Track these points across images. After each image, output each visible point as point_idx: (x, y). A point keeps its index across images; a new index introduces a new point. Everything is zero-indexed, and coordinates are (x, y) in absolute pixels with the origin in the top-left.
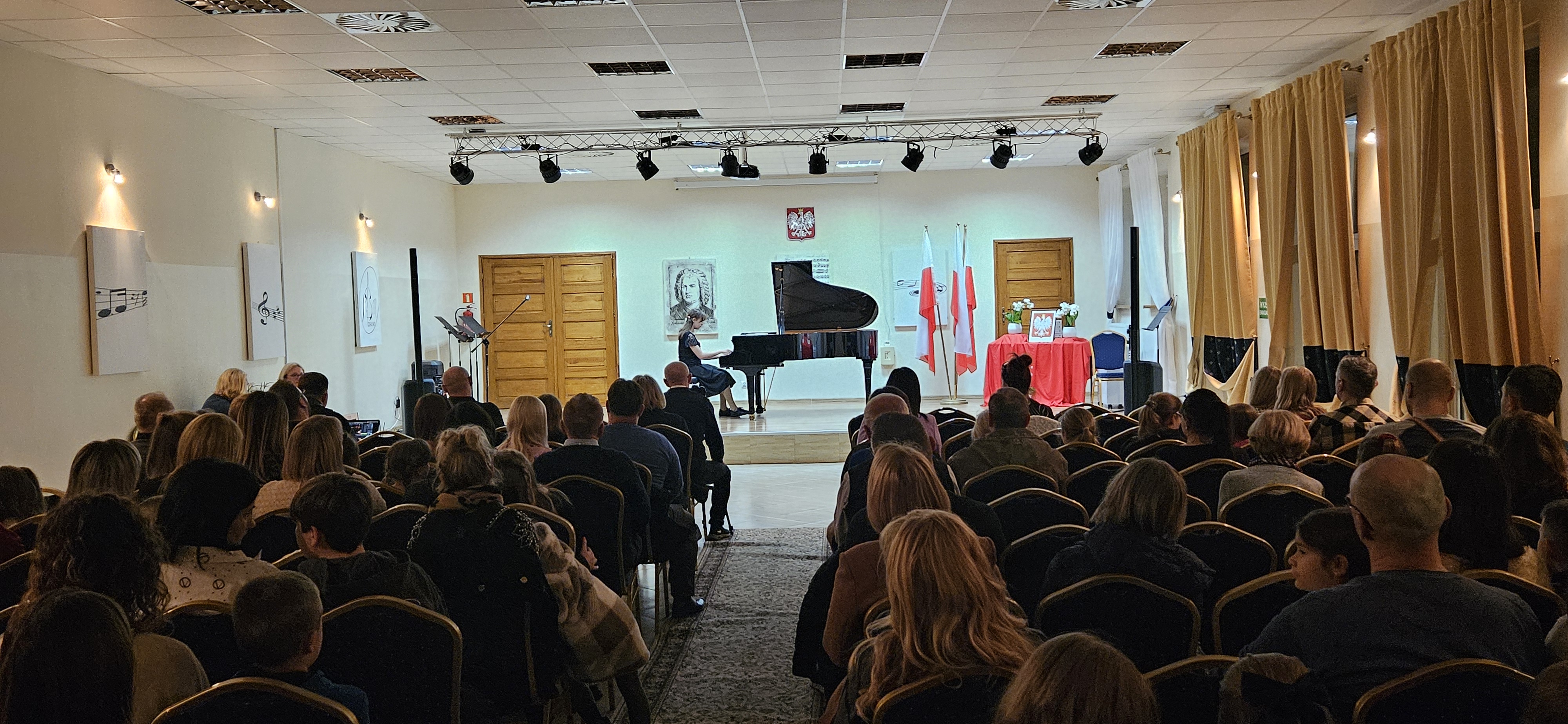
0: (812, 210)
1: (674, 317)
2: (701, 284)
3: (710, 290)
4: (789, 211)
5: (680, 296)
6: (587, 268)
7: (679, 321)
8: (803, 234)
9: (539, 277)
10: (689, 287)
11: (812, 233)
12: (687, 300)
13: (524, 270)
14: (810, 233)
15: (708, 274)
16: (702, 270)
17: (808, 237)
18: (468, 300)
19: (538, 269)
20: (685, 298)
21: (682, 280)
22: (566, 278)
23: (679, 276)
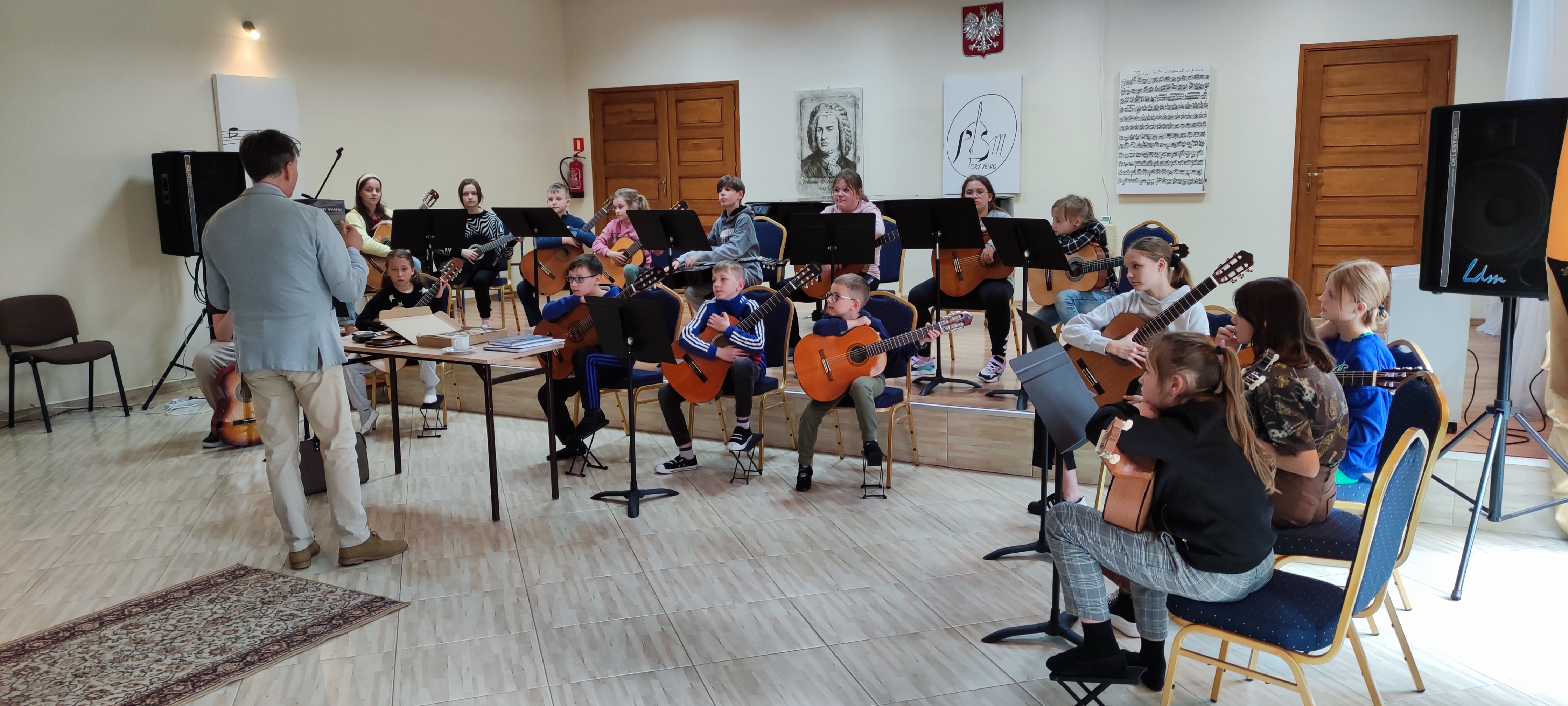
0: (999, 7)
1: (807, 172)
2: (842, 126)
3: (852, 132)
4: (966, 11)
5: (814, 144)
6: (704, 104)
7: (813, 179)
8: (984, 47)
9: (652, 117)
10: (825, 130)
11: (997, 44)
12: (824, 149)
13: (635, 107)
14: (995, 45)
15: (850, 110)
16: (842, 105)
17: (993, 50)
18: (579, 148)
19: (650, 107)
20: (820, 145)
21: (817, 120)
22: (684, 119)
23: (813, 114)
